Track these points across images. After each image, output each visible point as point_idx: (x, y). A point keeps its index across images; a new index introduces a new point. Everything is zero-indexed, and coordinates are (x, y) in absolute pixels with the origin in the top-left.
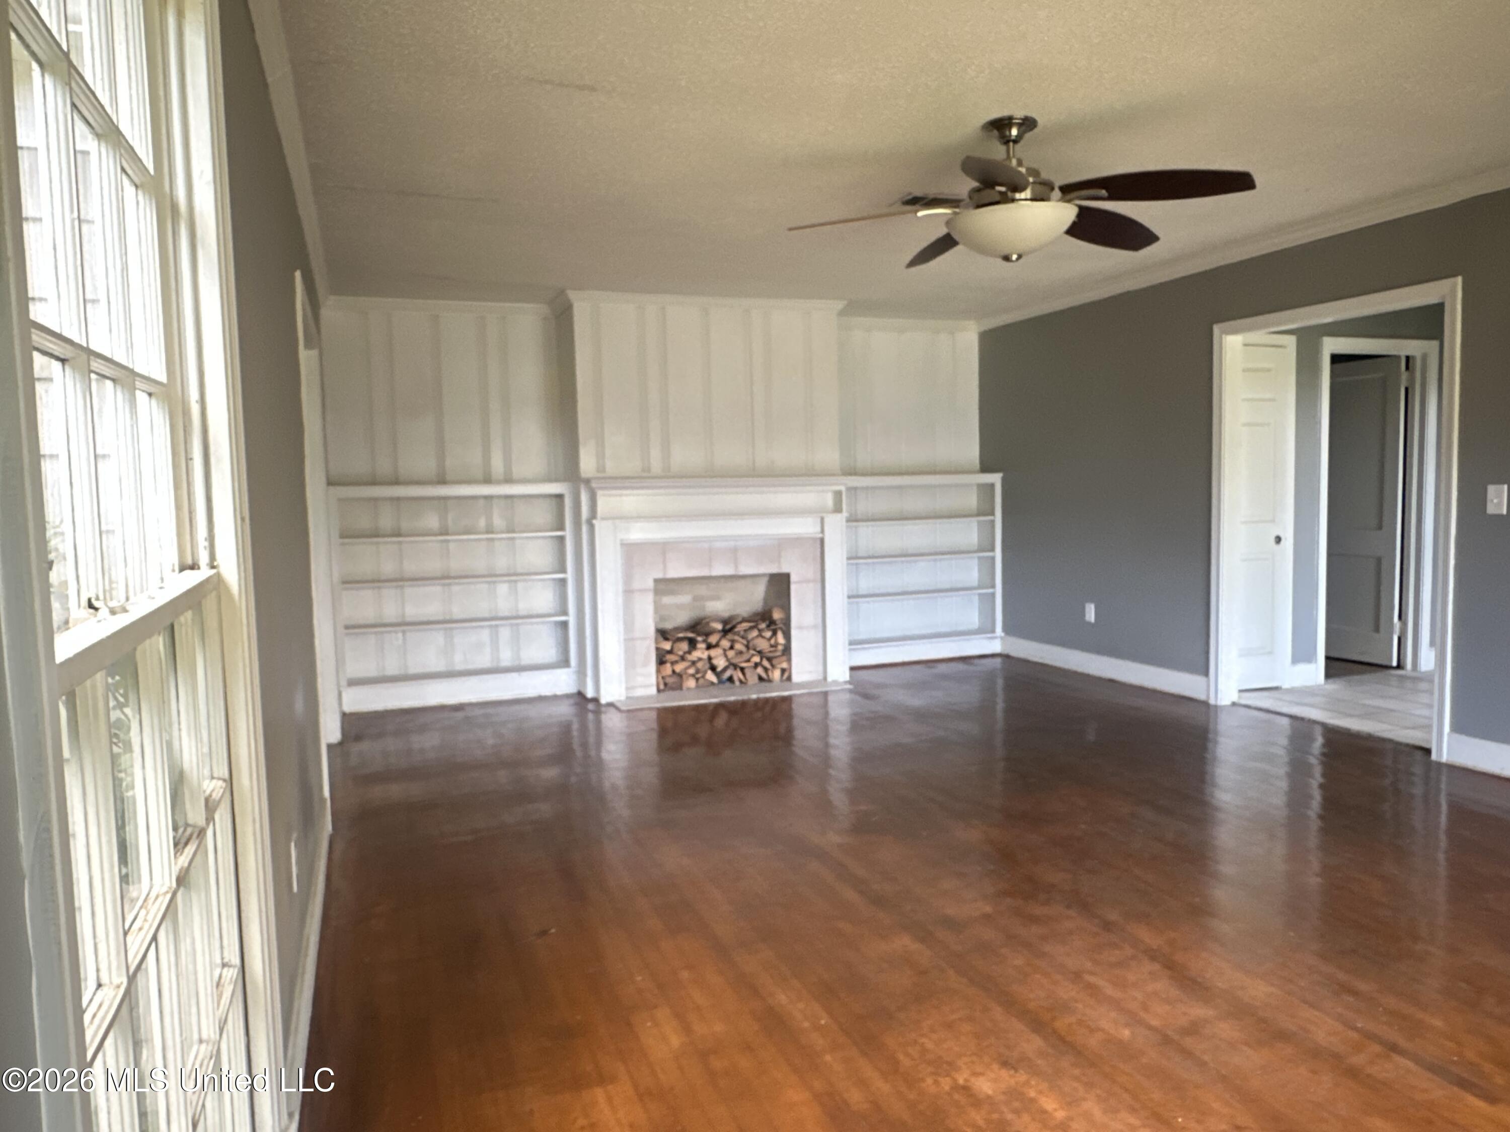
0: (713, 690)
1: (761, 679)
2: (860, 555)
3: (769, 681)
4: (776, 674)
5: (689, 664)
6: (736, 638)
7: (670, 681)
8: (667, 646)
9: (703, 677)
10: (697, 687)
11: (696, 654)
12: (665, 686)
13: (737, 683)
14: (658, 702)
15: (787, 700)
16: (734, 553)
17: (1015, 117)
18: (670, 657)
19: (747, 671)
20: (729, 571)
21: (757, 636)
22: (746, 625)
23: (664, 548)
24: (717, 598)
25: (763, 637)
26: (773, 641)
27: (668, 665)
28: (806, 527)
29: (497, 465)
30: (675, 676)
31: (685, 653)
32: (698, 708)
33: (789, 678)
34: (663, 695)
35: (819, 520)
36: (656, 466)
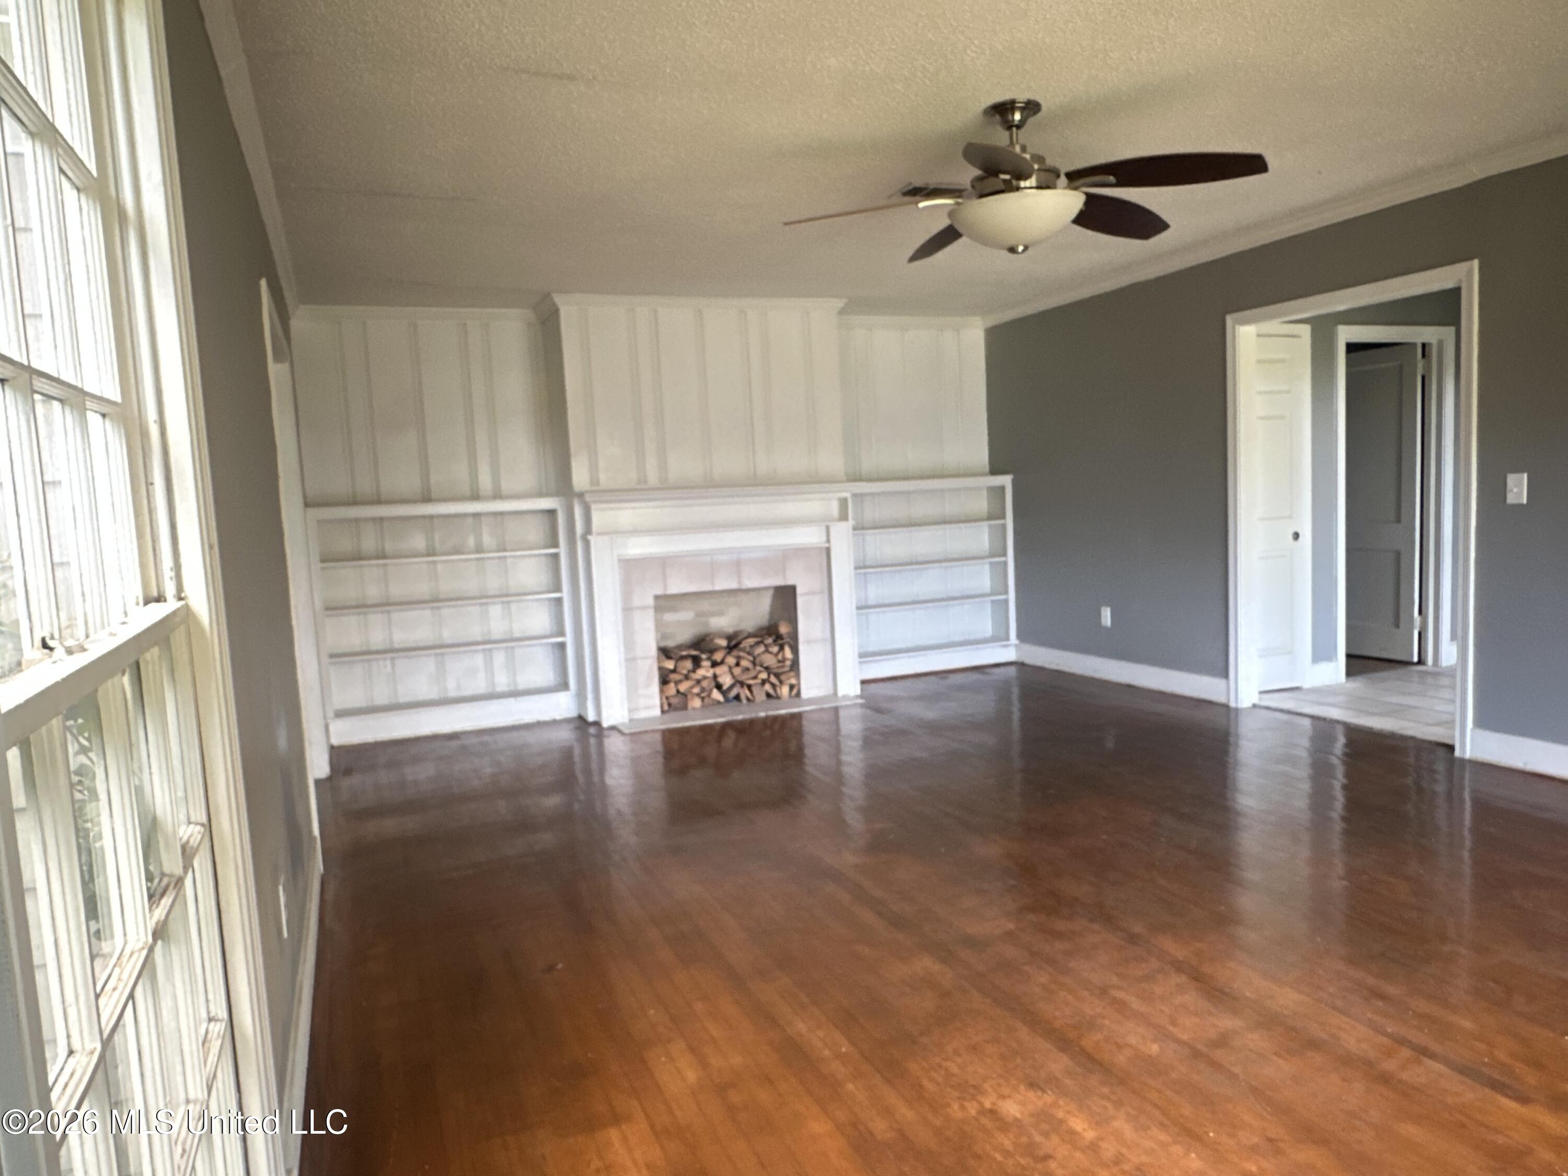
0: (720, 710)
1: (768, 695)
2: (868, 563)
3: (778, 697)
4: (785, 690)
5: (694, 683)
6: (742, 654)
7: (674, 701)
8: (670, 665)
9: (709, 696)
10: (703, 706)
11: (701, 672)
12: (669, 707)
13: (744, 701)
14: (662, 724)
15: (797, 717)
16: (737, 566)
17: (1017, 101)
18: (674, 677)
19: (754, 689)
20: (734, 585)
21: (763, 653)
22: (752, 641)
23: (663, 563)
24: (720, 614)
25: (771, 653)
26: (780, 657)
27: (672, 685)
28: (811, 537)
29: (485, 481)
30: (679, 695)
31: (689, 671)
32: (705, 730)
33: (798, 694)
34: (667, 717)
35: (824, 530)
36: (653, 478)
